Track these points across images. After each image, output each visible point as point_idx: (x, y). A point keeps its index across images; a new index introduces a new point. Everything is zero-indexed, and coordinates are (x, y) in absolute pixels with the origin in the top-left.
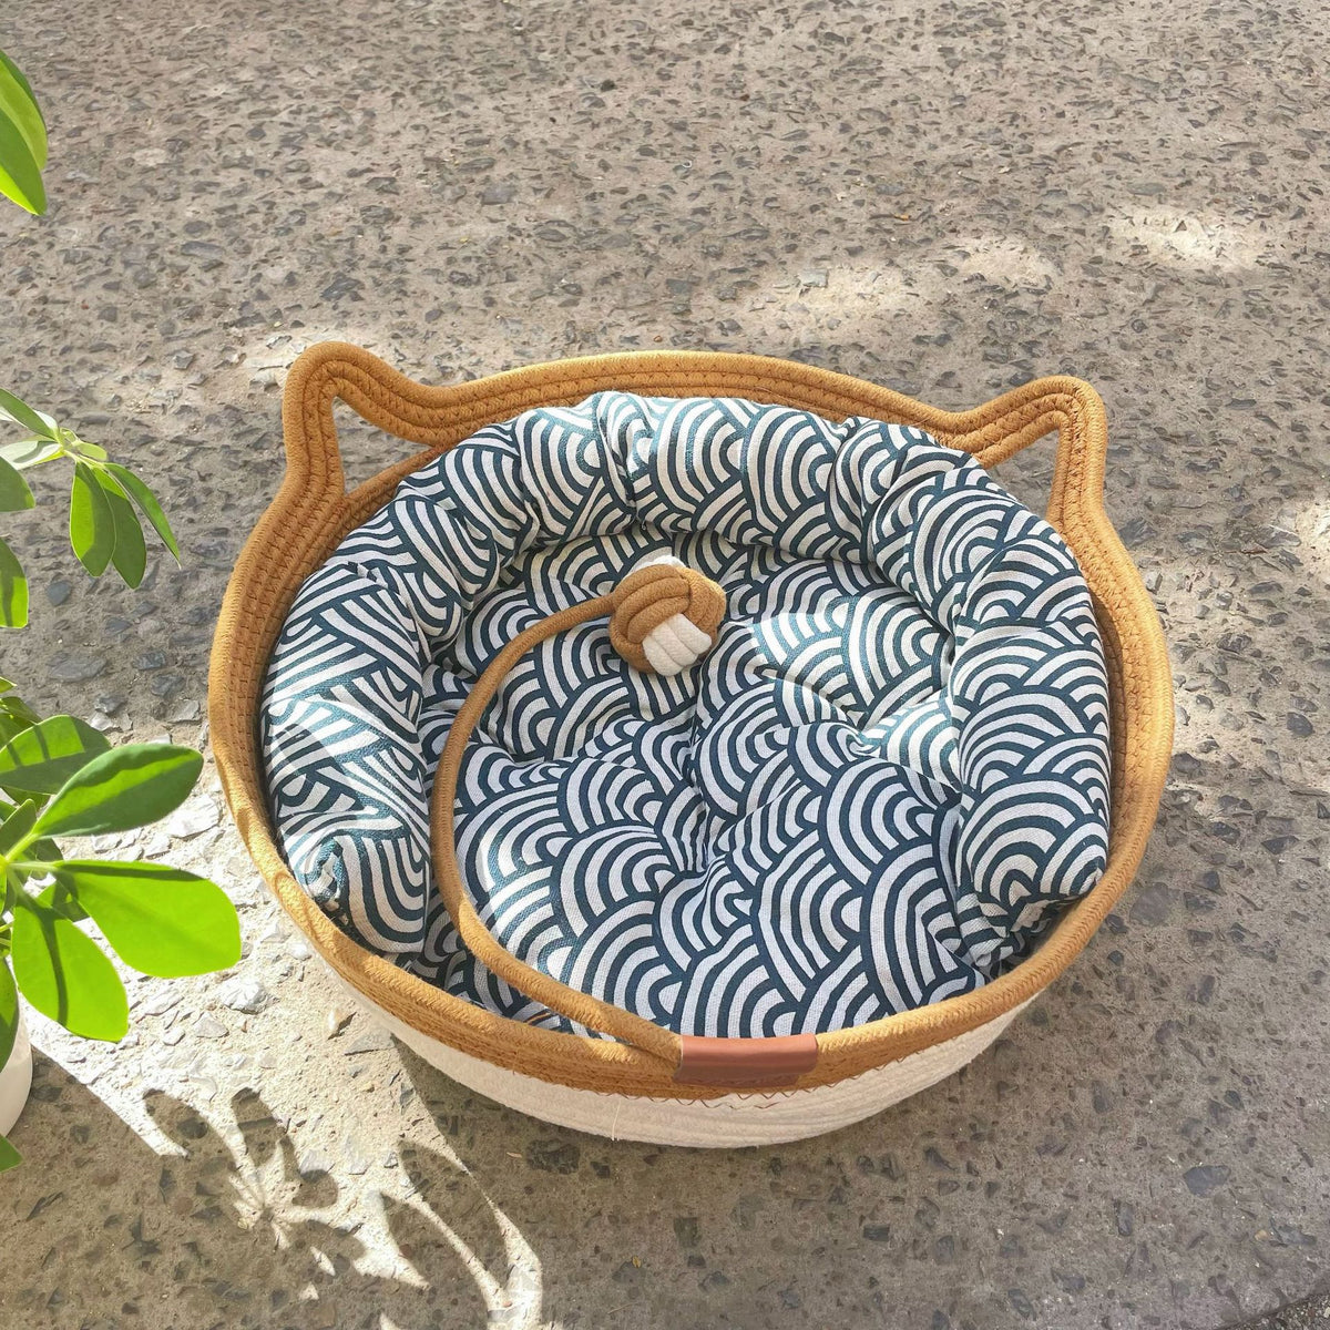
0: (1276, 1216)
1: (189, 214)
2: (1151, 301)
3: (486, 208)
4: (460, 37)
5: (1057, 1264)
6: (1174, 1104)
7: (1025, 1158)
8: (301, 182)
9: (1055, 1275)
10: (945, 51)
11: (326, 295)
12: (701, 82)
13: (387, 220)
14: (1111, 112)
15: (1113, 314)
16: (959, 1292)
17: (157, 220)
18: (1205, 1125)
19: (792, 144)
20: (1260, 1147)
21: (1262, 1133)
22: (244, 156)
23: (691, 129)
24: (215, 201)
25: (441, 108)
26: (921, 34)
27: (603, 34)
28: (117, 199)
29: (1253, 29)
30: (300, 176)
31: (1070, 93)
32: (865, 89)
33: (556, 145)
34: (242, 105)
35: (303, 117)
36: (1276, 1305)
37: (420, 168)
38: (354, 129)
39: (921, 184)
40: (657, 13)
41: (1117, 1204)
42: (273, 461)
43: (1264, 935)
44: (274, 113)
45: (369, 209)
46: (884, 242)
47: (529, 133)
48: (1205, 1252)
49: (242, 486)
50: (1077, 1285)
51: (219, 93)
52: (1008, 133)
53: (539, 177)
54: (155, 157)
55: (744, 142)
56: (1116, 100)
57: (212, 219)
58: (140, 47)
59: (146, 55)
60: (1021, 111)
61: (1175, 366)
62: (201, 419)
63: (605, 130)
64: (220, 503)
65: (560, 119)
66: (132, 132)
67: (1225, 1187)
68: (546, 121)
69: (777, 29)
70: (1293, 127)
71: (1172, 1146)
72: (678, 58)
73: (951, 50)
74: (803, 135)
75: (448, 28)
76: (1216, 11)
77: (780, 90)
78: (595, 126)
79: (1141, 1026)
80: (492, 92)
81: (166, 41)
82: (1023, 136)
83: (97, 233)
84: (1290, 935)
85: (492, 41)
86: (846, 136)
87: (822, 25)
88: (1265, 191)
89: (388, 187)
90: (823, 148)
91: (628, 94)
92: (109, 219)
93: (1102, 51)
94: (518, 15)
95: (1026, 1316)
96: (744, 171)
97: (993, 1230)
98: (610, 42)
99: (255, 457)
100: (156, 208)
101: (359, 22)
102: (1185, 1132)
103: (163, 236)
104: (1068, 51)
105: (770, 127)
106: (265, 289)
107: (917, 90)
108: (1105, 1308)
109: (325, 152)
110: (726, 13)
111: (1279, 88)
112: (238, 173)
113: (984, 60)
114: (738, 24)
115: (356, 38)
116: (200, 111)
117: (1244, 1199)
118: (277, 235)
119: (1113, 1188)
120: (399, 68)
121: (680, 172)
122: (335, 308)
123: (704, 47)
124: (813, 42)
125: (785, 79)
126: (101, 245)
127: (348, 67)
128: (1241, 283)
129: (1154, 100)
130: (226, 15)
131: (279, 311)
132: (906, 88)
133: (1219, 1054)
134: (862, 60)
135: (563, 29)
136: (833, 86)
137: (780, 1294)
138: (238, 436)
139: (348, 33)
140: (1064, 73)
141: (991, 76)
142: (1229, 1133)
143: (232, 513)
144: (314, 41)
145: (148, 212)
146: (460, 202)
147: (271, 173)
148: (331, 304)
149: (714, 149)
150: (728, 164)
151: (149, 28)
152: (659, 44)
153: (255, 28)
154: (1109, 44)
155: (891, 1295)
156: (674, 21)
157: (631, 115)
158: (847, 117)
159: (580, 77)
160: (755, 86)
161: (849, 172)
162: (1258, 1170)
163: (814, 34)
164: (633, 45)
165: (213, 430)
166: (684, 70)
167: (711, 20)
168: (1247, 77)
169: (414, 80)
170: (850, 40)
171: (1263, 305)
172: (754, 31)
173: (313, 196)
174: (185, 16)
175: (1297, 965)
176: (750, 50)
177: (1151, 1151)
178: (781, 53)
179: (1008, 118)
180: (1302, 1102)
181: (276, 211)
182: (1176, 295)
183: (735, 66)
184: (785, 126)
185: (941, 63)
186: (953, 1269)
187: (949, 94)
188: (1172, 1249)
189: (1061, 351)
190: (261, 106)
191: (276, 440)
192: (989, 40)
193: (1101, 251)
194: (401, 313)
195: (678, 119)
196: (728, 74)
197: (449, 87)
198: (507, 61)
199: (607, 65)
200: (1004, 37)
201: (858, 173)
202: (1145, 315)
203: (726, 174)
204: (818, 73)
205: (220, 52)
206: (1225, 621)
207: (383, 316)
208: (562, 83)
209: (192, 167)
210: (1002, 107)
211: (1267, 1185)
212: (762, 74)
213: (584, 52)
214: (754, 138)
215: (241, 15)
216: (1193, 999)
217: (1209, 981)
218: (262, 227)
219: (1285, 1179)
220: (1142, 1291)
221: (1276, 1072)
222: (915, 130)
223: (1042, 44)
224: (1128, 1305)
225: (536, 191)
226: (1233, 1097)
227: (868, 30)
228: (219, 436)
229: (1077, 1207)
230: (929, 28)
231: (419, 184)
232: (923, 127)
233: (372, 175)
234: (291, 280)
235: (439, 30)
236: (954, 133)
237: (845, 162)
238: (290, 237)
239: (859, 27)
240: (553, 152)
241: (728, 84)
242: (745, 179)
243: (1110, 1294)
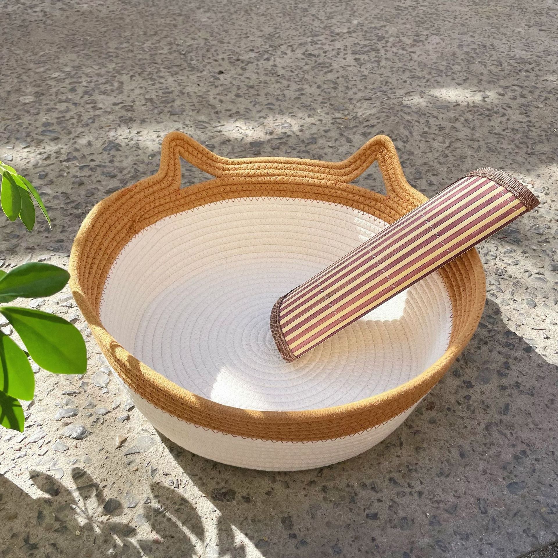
0: (549, 501)
1: (44, 120)
2: (449, 147)
3: (172, 116)
4: (158, 56)
5: (456, 528)
6: (498, 456)
7: (432, 479)
8: (92, 107)
9: (455, 533)
10: (356, 60)
11: (105, 149)
12: (259, 71)
13: (130, 121)
14: (425, 80)
15: (434, 152)
16: (413, 543)
17: (30, 122)
18: (513, 464)
19: (298, 93)
20: (538, 473)
21: (537, 467)
22: (67, 98)
23: (256, 88)
24: (55, 115)
25: (151, 81)
26: (346, 54)
27: (218, 54)
28: (12, 115)
29: (477, 51)
30: (92, 105)
31: (407, 74)
32: (326, 73)
33: (200, 94)
34: (66, 80)
35: (92, 85)
36: (554, 539)
37: (143, 102)
38: (115, 88)
39: (352, 107)
40: (239, 47)
41: (479, 500)
42: (83, 213)
43: (528, 385)
44: (81, 83)
45: (122, 117)
46: (338, 128)
47: (189, 89)
48: (520, 519)
49: (69, 223)
50: (466, 537)
51: (56, 76)
52: (384, 88)
53: (194, 105)
54: (29, 99)
55: (278, 92)
56: (426, 76)
57: (55, 121)
58: (22, 59)
59: (24, 62)
60: (389, 80)
61: (462, 170)
62: (50, 198)
63: (220, 88)
64: (60, 230)
65: (201, 84)
66: (19, 90)
67: (525, 490)
68: (196, 85)
69: (289, 52)
70: (497, 85)
71: (499, 474)
72: (249, 63)
73: (359, 59)
74: (302, 89)
75: (153, 52)
76: (462, 45)
77: (291, 74)
78: (216, 87)
79: (478, 424)
80: (172, 75)
81: (33, 57)
82: (391, 89)
83: (3, 128)
84: (538, 385)
85: (171, 57)
86: (320, 90)
87: (306, 51)
88: (489, 107)
89: (130, 109)
90: (311, 94)
91: (229, 75)
92: (9, 122)
93: (419, 59)
94: (182, 48)
95: (444, 551)
96: (279, 103)
97: (424, 513)
98: (220, 57)
99: (75, 212)
100: (29, 118)
101: (115, 50)
102: (504, 468)
103: (33, 128)
104: (405, 59)
105: (288, 86)
106: (78, 147)
107: (347, 73)
108: (479, 545)
109: (102, 96)
110: (267, 46)
111: (490, 71)
112: (65, 104)
113: (372, 63)
114: (273, 50)
115: (114, 56)
116: (48, 82)
117: (534, 495)
118: (83, 126)
119: (476, 492)
120: (133, 66)
121: (253, 103)
122: (109, 154)
123: (259, 58)
124: (303, 57)
125: (293, 70)
126: (5, 132)
127: (111, 66)
128: (484, 140)
129: (441, 76)
130: (59, 48)
131: (84, 156)
132: (342, 72)
133: (515, 435)
134: (324, 63)
135: (201, 53)
136: (313, 72)
137: (333, 547)
138: (67, 204)
139: (111, 54)
140: (405, 67)
141: (376, 68)
142: (524, 468)
143: (65, 234)
144: (97, 57)
145: (26, 120)
146: (161, 115)
147: (80, 104)
148: (107, 153)
149: (266, 95)
150: (272, 100)
151: (25, 53)
152: (240, 58)
153: (71, 52)
154: (421, 57)
155: (382, 545)
156: (247, 49)
157: (231, 83)
158: (319, 83)
159: (209, 70)
160: (281, 72)
161: (322, 103)
162: (538, 482)
163: (304, 54)
164: (230, 58)
165: (56, 202)
166: (251, 67)
167: (261, 49)
168: (476, 67)
169: (140, 71)
170: (318, 56)
171: (494, 148)
172: (279, 53)
173: (97, 112)
174: (41, 48)
175: (543, 397)
176: (278, 60)
177: (489, 476)
178: (290, 61)
179: (384, 83)
180: (553, 453)
181: (82, 118)
182: (458, 144)
183: (272, 65)
184: (294, 86)
185: (356, 64)
186: (409, 532)
187: (360, 75)
188: (506, 518)
189: (415, 165)
190: (74, 80)
191: (84, 205)
192: (374, 56)
193: (426, 129)
194: (137, 156)
195: (250, 84)
196: (270, 68)
197: (154, 73)
198: (178, 64)
199: (220, 65)
200: (380, 55)
201: (325, 103)
202: (447, 152)
203: (271, 104)
204: (306, 68)
205: (56, 61)
206: (495, 264)
207: (130, 157)
208: (201, 72)
209: (45, 102)
210: (381, 79)
211: (543, 488)
212: (283, 68)
213: (209, 61)
214: (282, 91)
215: (65, 48)
216: (501, 413)
217: (507, 406)
218: (76, 124)
219: (551, 486)
220: (494, 538)
221: (541, 441)
222: (347, 87)
223: (395, 57)
224: (490, 544)
225: (193, 110)
226: (524, 452)
227: (325, 52)
228: (59, 204)
229: (461, 502)
230: (349, 51)
231: (143, 108)
232: (350, 86)
233: (123, 105)
234: (89, 144)
235: (150, 53)
236: (363, 88)
237: (320, 99)
238: (89, 128)
239: (321, 52)
240: (200, 96)
241: (270, 72)
242: (280, 106)
243: (481, 540)
